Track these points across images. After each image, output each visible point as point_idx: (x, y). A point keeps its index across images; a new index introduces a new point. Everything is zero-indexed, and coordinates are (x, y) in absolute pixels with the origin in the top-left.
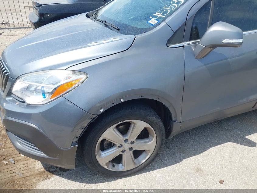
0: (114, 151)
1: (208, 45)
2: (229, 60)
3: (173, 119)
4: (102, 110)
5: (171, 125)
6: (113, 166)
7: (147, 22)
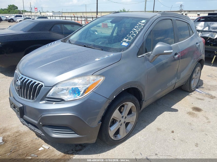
0: (117, 126)
1: (157, 54)
2: (163, 61)
3: (143, 99)
4: (114, 97)
5: (141, 104)
6: (115, 137)
7: (121, 45)
